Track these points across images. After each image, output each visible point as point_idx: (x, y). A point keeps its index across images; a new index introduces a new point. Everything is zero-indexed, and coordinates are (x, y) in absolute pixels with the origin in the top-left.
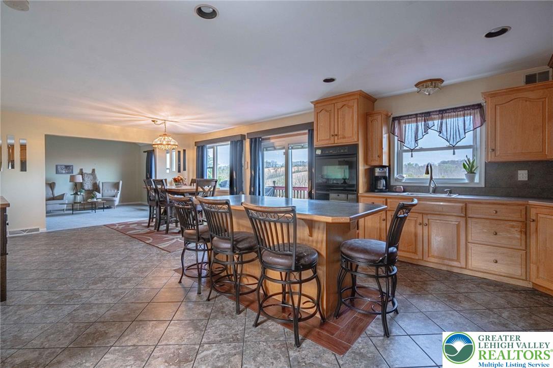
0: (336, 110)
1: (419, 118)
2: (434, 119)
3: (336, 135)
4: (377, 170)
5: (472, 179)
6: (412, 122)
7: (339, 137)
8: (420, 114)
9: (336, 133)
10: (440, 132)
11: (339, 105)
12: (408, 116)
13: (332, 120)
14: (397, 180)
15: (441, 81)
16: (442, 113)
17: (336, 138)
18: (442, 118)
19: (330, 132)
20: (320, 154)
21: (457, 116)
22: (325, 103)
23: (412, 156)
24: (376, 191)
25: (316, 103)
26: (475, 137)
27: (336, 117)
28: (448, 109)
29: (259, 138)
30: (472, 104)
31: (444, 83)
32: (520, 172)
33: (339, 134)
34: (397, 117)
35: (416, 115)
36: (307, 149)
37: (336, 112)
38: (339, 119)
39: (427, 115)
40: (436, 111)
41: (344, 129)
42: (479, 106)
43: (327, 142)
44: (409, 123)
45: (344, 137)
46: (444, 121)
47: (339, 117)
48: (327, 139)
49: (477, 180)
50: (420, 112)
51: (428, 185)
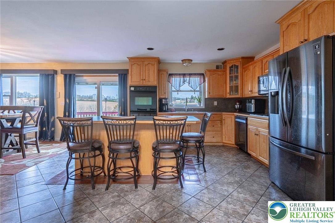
0: (144, 65)
1: (181, 76)
2: (187, 77)
3: (144, 80)
4: (163, 100)
5: (200, 105)
6: (178, 77)
7: (146, 81)
8: (181, 74)
9: (144, 78)
10: (189, 84)
11: (146, 63)
12: (176, 74)
13: (142, 71)
14: (171, 105)
15: (192, 60)
16: (190, 75)
17: (144, 81)
18: (190, 77)
19: (140, 78)
20: (133, 90)
21: (195, 77)
22: (137, 60)
23: (178, 94)
24: (163, 111)
25: (130, 59)
26: (200, 87)
27: (144, 69)
28: (192, 74)
29: (74, 75)
30: (200, 73)
31: (193, 62)
32: (215, 102)
33: (146, 79)
34: (171, 74)
35: (180, 74)
36: (118, 86)
37: (144, 67)
38: (146, 71)
39: (184, 75)
40: (188, 74)
41: (149, 77)
42: (203, 74)
43: (138, 83)
44: (177, 77)
45: (149, 81)
46: (191, 78)
47: (146, 69)
48: (138, 82)
49: (202, 105)
50: (182, 73)
51: (185, 108)
